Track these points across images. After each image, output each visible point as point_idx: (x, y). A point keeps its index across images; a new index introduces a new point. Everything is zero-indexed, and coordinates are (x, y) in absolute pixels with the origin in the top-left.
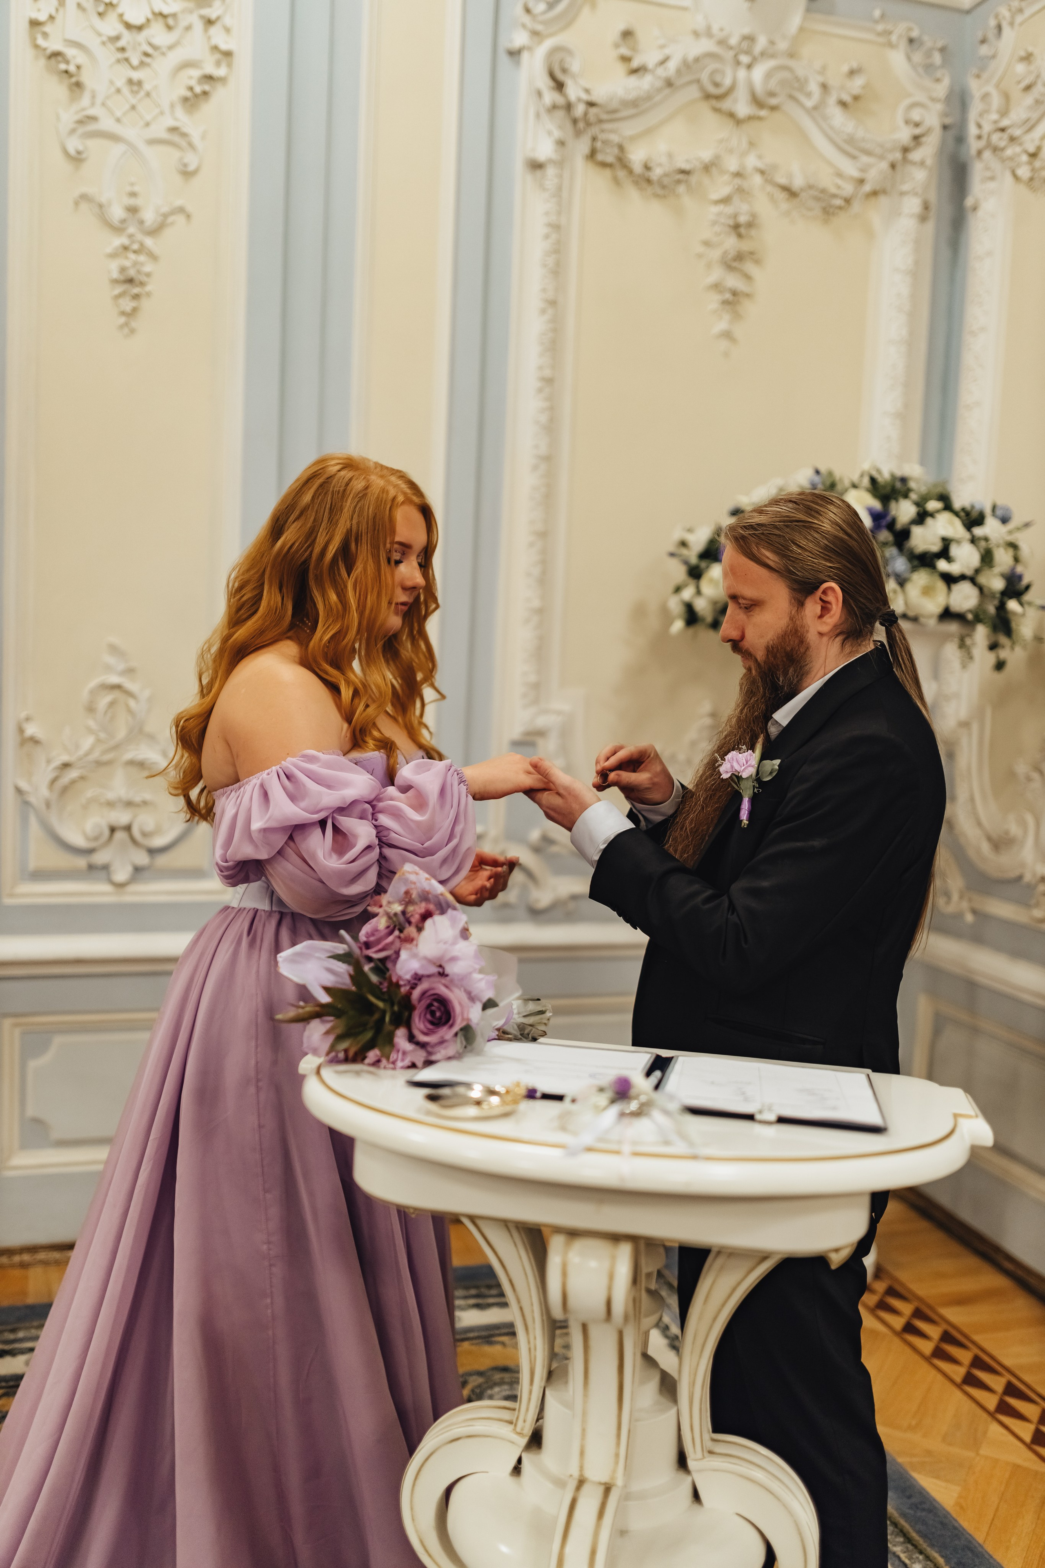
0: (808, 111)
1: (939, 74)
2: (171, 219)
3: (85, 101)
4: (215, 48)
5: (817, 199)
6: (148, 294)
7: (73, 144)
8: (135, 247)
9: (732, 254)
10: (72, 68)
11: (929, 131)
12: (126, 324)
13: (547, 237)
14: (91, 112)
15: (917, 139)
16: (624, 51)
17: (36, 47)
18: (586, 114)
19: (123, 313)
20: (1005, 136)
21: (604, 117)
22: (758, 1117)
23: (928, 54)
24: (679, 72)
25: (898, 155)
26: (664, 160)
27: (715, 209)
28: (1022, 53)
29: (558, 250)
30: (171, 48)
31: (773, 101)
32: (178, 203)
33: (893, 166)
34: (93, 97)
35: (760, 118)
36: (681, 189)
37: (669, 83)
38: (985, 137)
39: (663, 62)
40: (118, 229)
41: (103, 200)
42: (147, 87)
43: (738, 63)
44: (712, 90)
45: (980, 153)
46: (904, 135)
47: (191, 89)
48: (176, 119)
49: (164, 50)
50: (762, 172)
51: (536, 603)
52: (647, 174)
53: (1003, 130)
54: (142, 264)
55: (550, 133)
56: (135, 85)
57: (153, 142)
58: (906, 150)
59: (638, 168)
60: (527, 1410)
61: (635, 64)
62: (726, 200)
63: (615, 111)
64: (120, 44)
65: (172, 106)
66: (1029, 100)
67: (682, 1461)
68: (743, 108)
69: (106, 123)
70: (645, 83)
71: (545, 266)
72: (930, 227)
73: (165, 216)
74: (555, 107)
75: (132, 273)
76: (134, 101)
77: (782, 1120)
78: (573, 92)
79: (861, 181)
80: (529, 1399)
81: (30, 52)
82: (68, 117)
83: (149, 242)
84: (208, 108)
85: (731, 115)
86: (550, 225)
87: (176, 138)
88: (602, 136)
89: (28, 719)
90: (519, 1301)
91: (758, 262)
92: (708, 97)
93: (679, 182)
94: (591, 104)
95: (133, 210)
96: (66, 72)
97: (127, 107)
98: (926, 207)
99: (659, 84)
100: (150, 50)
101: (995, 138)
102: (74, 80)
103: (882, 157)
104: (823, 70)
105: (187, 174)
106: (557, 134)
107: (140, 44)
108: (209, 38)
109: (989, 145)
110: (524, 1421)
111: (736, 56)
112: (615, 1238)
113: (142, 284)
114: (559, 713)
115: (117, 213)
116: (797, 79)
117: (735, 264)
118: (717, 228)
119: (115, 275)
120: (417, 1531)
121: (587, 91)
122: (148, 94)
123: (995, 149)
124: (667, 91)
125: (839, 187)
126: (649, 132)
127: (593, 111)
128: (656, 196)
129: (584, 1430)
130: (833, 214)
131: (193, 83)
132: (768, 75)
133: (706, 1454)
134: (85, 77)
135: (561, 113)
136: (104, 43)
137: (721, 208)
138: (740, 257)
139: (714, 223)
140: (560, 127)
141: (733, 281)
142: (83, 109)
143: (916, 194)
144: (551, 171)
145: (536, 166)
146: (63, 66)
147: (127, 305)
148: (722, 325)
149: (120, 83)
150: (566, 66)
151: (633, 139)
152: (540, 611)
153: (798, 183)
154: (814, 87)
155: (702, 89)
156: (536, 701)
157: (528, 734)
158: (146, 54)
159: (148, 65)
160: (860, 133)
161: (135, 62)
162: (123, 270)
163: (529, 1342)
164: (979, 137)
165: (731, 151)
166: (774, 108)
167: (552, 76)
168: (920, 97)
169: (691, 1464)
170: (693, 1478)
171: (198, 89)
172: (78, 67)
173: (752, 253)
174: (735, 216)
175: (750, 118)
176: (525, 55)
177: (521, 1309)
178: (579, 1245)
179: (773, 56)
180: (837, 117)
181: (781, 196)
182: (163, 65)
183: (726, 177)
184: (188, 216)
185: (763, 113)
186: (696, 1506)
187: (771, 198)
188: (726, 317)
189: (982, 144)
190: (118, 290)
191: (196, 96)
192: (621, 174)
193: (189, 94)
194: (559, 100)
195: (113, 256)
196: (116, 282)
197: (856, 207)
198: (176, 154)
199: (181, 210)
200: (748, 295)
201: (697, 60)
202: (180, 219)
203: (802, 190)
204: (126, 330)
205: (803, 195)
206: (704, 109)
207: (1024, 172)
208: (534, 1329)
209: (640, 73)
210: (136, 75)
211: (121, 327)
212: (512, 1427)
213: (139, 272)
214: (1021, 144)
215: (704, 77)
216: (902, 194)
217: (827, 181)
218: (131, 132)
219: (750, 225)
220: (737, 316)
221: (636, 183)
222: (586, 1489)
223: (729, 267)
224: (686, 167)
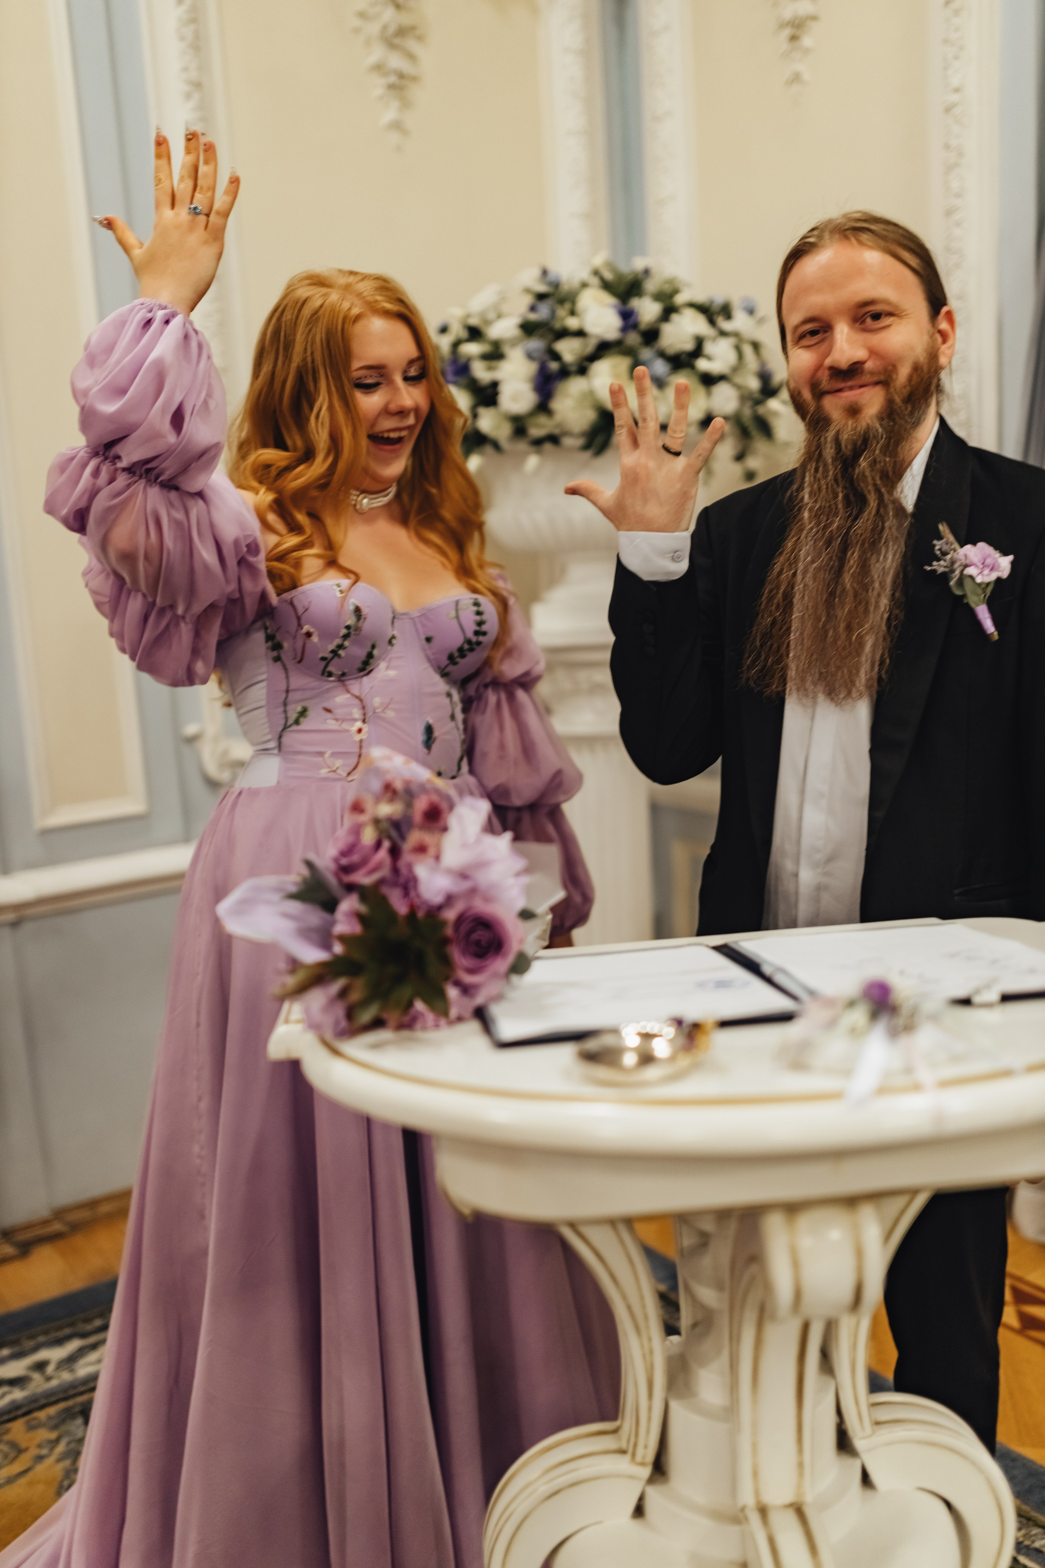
9: (391, 30)
22: (976, 999)
29: (195, 19)
60: (648, 1432)
71: (182, 39)
77: (1006, 998)
80: (649, 1419)
90: (624, 1297)
91: (420, 38)
110: (646, 1447)
112: (851, 1202)
117: (397, 41)
129: (754, 1446)
133: (873, 1426)
138: (402, 32)
163: (642, 1347)
169: (859, 1443)
170: (860, 1460)
173: (413, 28)
177: (629, 1308)
178: (805, 1221)
186: (869, 1493)
188: (395, 104)
200: (415, 79)
208: (648, 1328)
212: (627, 1458)
220: (406, 104)
222: (775, 1518)
223: (391, 45)
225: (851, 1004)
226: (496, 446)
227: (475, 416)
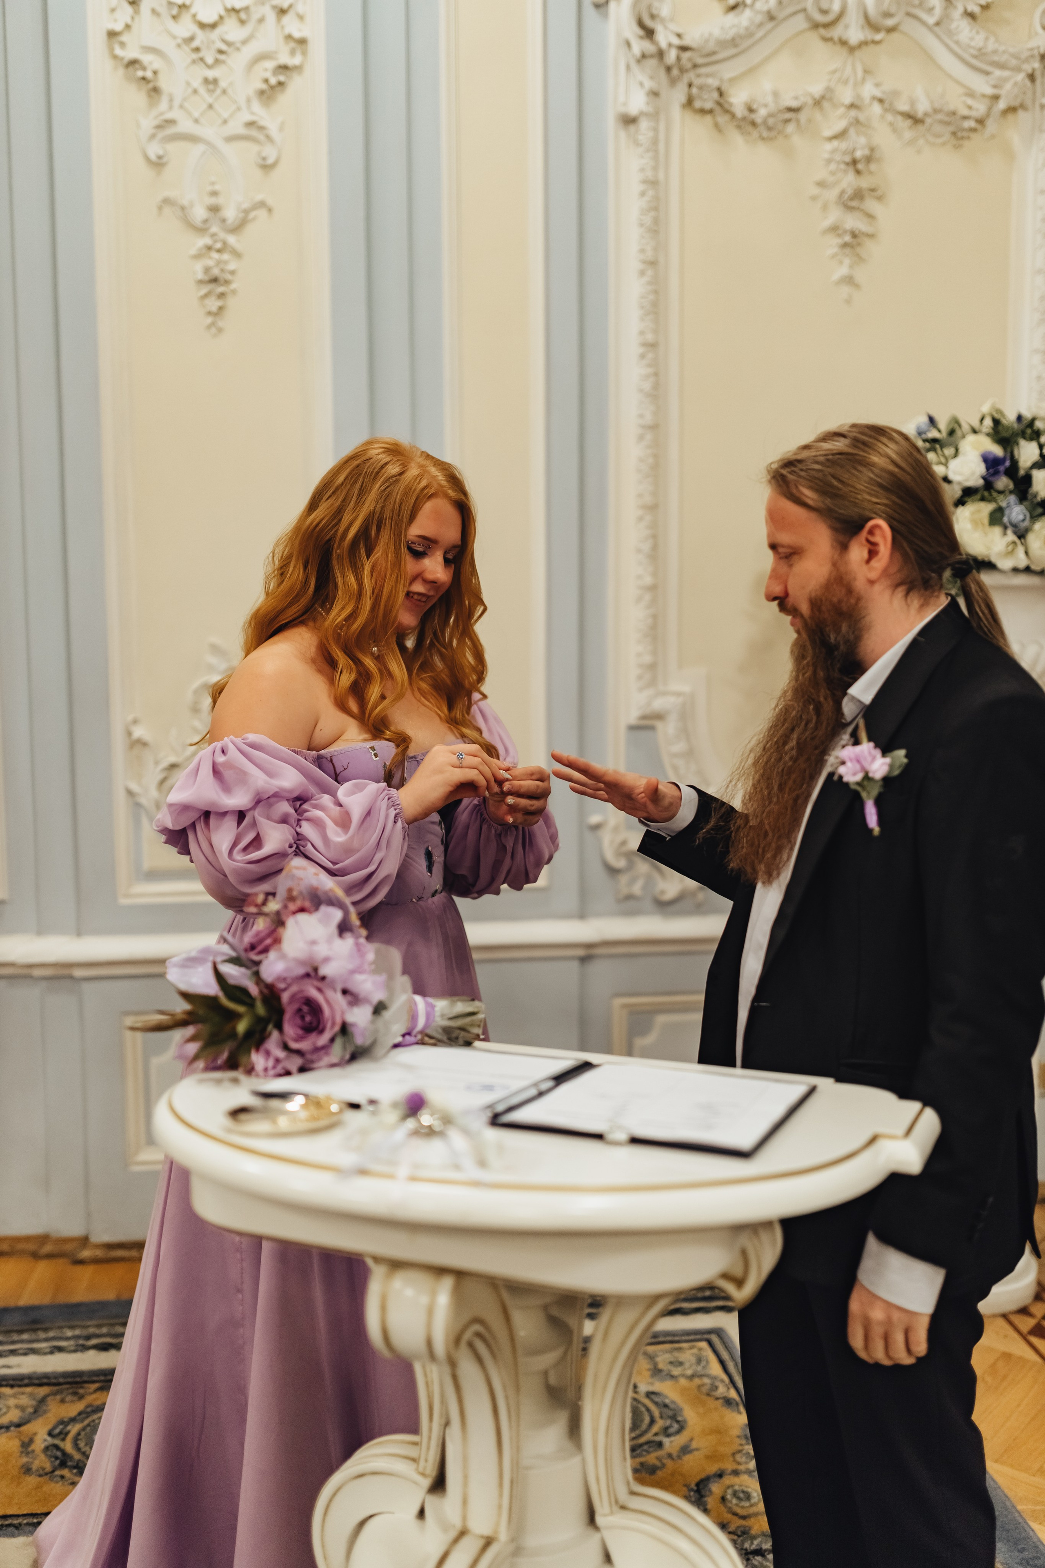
0: (930, 28)
2: (252, 215)
3: (163, 105)
4: (289, 37)
5: (945, 123)
6: (234, 292)
7: (154, 150)
8: (218, 245)
9: (850, 192)
10: (149, 74)
12: (213, 324)
13: (643, 194)
14: (169, 116)
17: (115, 57)
18: (678, 59)
19: (210, 313)
21: (700, 61)
24: (781, 3)
26: (769, 99)
27: (829, 146)
29: (656, 206)
30: (245, 42)
31: (890, 22)
32: (259, 197)
33: (1031, 77)
34: (171, 100)
35: (874, 42)
36: (790, 128)
37: (771, 17)
40: (201, 230)
41: (185, 202)
42: (223, 84)
44: (819, 18)
47: (266, 81)
48: (253, 113)
49: (238, 45)
50: (881, 101)
51: (648, 580)
52: (753, 116)
54: (226, 262)
55: (641, 84)
56: (211, 83)
57: (230, 139)
58: (1043, 58)
59: (740, 111)
62: (841, 135)
63: (712, 53)
64: (195, 44)
65: (249, 101)
67: (591, 1518)
68: (855, 33)
69: (185, 125)
70: (744, 19)
71: (642, 225)
73: (246, 212)
74: (644, 56)
75: (216, 272)
76: (210, 100)
78: (663, 38)
79: (996, 98)
80: (430, 1435)
81: (109, 63)
82: (147, 123)
83: (232, 240)
84: (284, 99)
85: (843, 43)
86: (644, 182)
87: (254, 133)
88: (697, 82)
89: (135, 722)
91: (880, 198)
92: (816, 26)
93: (787, 121)
94: (684, 49)
95: (214, 209)
96: (144, 78)
97: (204, 106)
99: (760, 18)
100: (224, 47)
102: (151, 85)
103: (1018, 69)
105: (267, 167)
106: (648, 84)
107: (213, 42)
108: (283, 27)
110: (426, 1461)
113: (227, 282)
114: (678, 694)
115: (199, 213)
117: (854, 204)
118: (833, 166)
119: (200, 276)
121: (679, 36)
122: (224, 92)
124: (770, 25)
125: (970, 108)
126: (751, 71)
127: (686, 55)
128: (763, 139)
130: (964, 138)
131: (268, 75)
134: (163, 83)
135: (653, 62)
136: (179, 46)
137: (835, 143)
138: (859, 195)
139: (829, 161)
140: (653, 77)
141: (853, 222)
142: (162, 114)
144: (644, 125)
145: (629, 121)
146: (140, 73)
147: (213, 304)
148: (843, 270)
149: (197, 83)
150: (655, 12)
151: (734, 80)
152: (653, 588)
153: (922, 107)
154: (935, 2)
155: (809, 18)
156: (652, 683)
157: (644, 717)
158: (221, 52)
159: (223, 62)
160: (991, 46)
161: (210, 60)
162: (207, 270)
165: (844, 82)
166: (891, 30)
167: (641, 24)
169: (600, 1520)
170: (602, 1536)
171: (273, 81)
172: (155, 73)
173: (873, 190)
174: (852, 151)
175: (864, 44)
176: (613, 6)
178: (401, 1277)
180: (964, 30)
181: (904, 124)
182: (238, 61)
184: (270, 210)
185: (878, 37)
187: (893, 126)
188: (847, 261)
190: (204, 290)
191: (272, 88)
192: (722, 119)
193: (264, 86)
194: (650, 48)
195: (198, 257)
196: (201, 282)
197: (991, 126)
198: (254, 148)
199: (262, 204)
200: (871, 236)
202: (262, 213)
203: (926, 114)
204: (213, 330)
205: (928, 121)
206: (813, 38)
209: (738, 9)
210: (211, 74)
211: (209, 327)
213: (222, 270)
215: (810, 5)
217: (956, 102)
218: (208, 131)
219: (869, 159)
220: (859, 259)
221: (739, 127)
223: (849, 209)
224: (794, 104)
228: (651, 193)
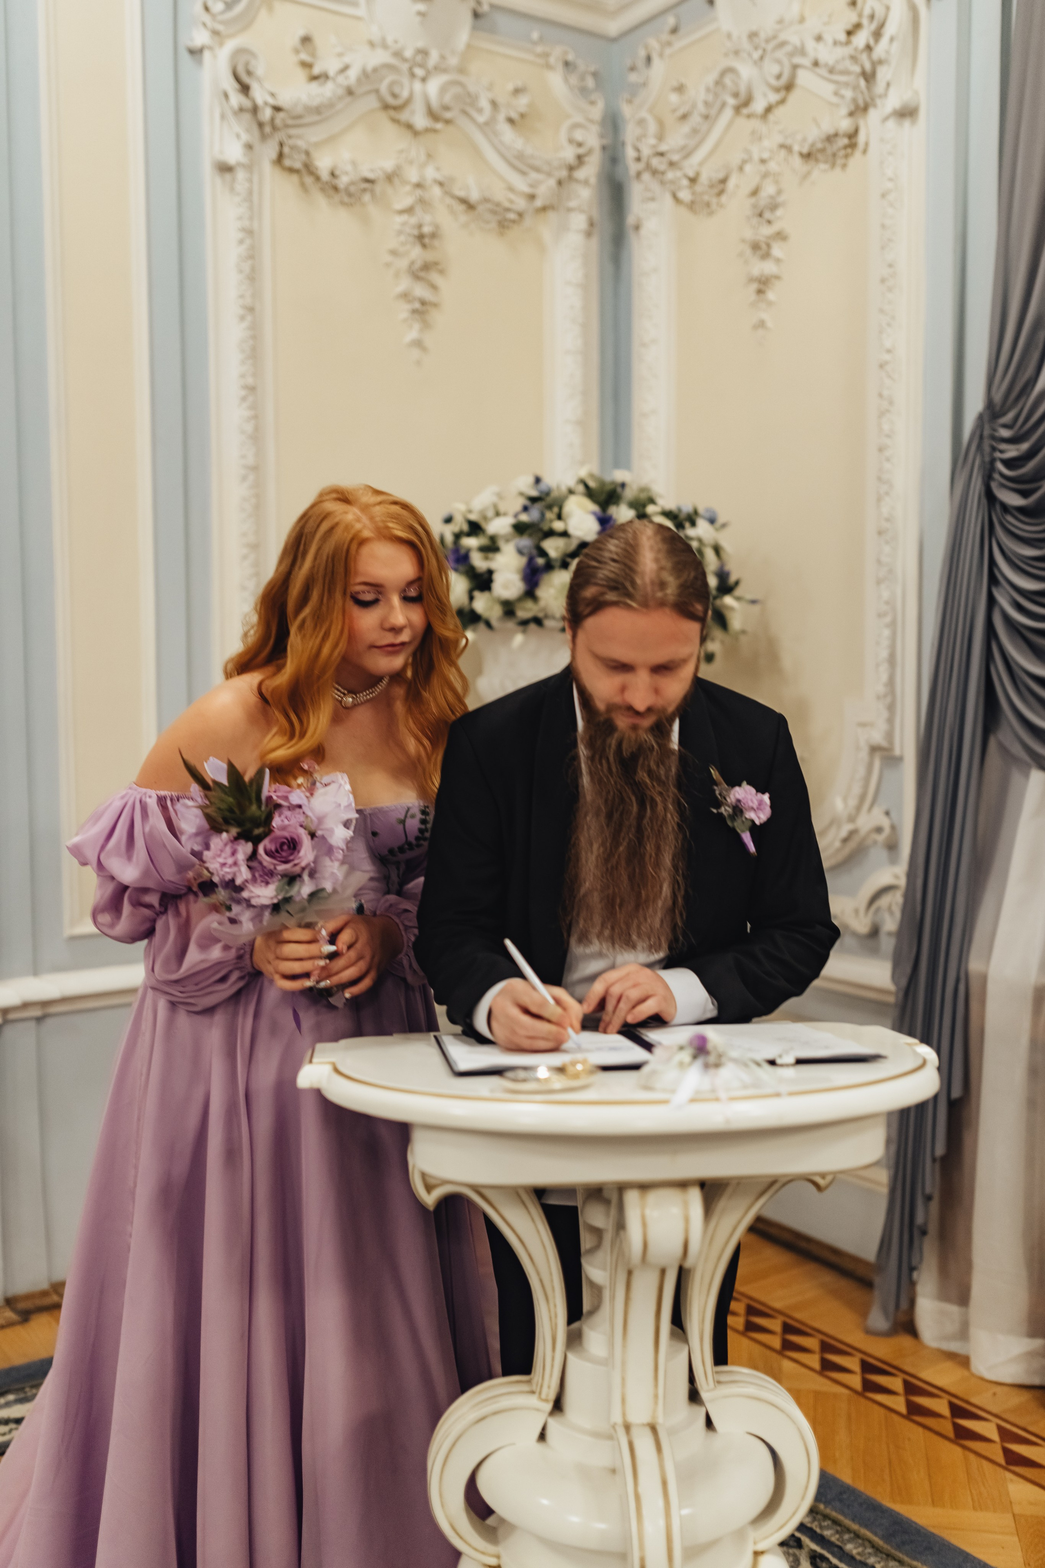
0: (480, 126)
1: (593, 97)
5: (494, 212)
9: (418, 264)
11: (590, 152)
13: (241, 242)
15: (580, 158)
16: (304, 56)
18: (272, 120)
20: (664, 160)
21: (290, 122)
23: (582, 78)
24: (359, 80)
25: (564, 173)
26: (349, 168)
27: (399, 219)
28: (675, 84)
29: (252, 255)
31: (448, 115)
33: (560, 183)
35: (435, 131)
36: (367, 197)
37: (350, 92)
38: (644, 159)
39: (345, 69)
43: (413, 75)
44: (391, 101)
45: (639, 175)
46: (569, 154)
50: (441, 184)
52: (334, 181)
53: (662, 154)
55: (238, 136)
58: (571, 169)
59: (325, 175)
60: (551, 1375)
61: (316, 71)
62: (409, 211)
63: (299, 117)
66: (686, 128)
67: (694, 1396)
68: (420, 121)
70: (327, 91)
71: (241, 272)
72: (595, 242)
74: (241, 109)
78: (259, 95)
79: (532, 197)
80: (552, 1366)
85: (409, 127)
86: (243, 230)
88: (288, 142)
90: (538, 1273)
91: (442, 272)
92: (386, 107)
93: (364, 190)
94: (277, 109)
98: (591, 224)
99: (340, 92)
101: (656, 162)
103: (549, 174)
104: (490, 87)
106: (245, 137)
109: (648, 167)
110: (549, 1387)
111: (411, 69)
112: (682, 1185)
116: (469, 95)
117: (422, 274)
118: (402, 238)
120: (447, 1517)
121: (273, 95)
123: (655, 172)
124: (348, 99)
125: (511, 201)
126: (331, 139)
127: (281, 115)
128: (342, 203)
129: (623, 1379)
130: (508, 228)
132: (443, 90)
133: (716, 1384)
135: (247, 116)
137: (404, 217)
138: (427, 267)
139: (400, 233)
140: (248, 131)
141: (420, 291)
143: (582, 211)
144: (241, 175)
145: (225, 169)
148: (413, 334)
150: (251, 68)
151: (317, 145)
153: (474, 196)
154: (484, 103)
155: (381, 99)
160: (529, 151)
163: (549, 1311)
164: (638, 159)
165: (411, 162)
166: (448, 122)
167: (237, 78)
168: (578, 118)
169: (704, 1395)
170: (706, 1408)
173: (436, 263)
174: (420, 226)
175: (428, 130)
176: (207, 55)
177: (541, 1281)
178: (652, 1196)
179: (445, 71)
180: (508, 134)
181: (462, 207)
183: (408, 188)
185: (439, 126)
186: (711, 1433)
187: (449, 207)
188: (417, 326)
189: (641, 166)
192: (308, 180)
194: (247, 103)
197: (528, 221)
200: (435, 305)
201: (375, 70)
203: (478, 203)
205: (481, 208)
206: (383, 118)
207: (685, 195)
208: (554, 1297)
209: (322, 80)
212: (537, 1395)
214: (680, 169)
215: (384, 88)
216: (570, 210)
217: (500, 195)
219: (433, 235)
220: (426, 325)
221: (323, 190)
222: (634, 1431)
223: (416, 277)
224: (370, 176)
225: (681, 1048)
226: (488, 625)
227: (471, 598)
228: (248, 242)
